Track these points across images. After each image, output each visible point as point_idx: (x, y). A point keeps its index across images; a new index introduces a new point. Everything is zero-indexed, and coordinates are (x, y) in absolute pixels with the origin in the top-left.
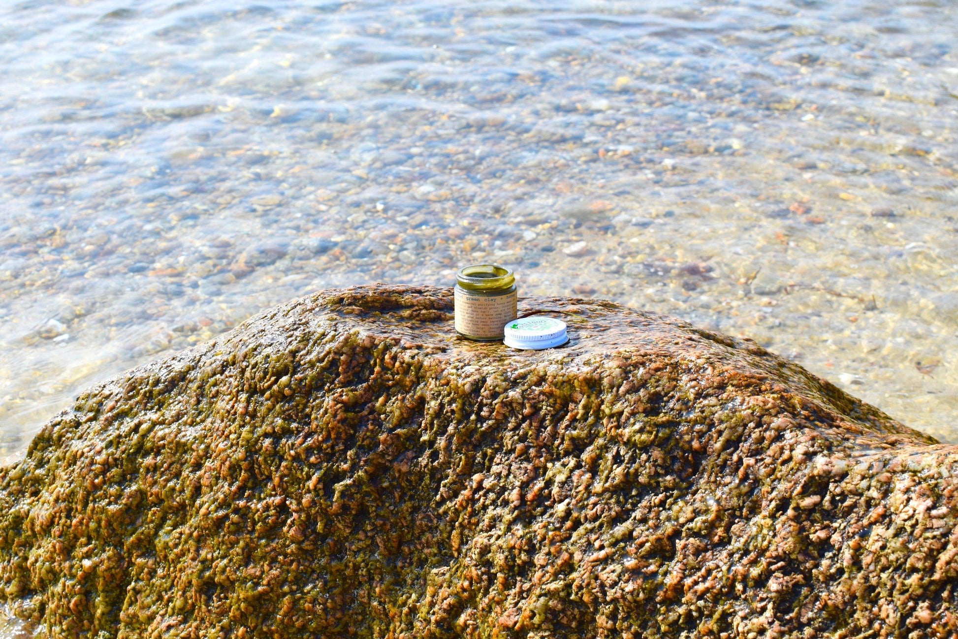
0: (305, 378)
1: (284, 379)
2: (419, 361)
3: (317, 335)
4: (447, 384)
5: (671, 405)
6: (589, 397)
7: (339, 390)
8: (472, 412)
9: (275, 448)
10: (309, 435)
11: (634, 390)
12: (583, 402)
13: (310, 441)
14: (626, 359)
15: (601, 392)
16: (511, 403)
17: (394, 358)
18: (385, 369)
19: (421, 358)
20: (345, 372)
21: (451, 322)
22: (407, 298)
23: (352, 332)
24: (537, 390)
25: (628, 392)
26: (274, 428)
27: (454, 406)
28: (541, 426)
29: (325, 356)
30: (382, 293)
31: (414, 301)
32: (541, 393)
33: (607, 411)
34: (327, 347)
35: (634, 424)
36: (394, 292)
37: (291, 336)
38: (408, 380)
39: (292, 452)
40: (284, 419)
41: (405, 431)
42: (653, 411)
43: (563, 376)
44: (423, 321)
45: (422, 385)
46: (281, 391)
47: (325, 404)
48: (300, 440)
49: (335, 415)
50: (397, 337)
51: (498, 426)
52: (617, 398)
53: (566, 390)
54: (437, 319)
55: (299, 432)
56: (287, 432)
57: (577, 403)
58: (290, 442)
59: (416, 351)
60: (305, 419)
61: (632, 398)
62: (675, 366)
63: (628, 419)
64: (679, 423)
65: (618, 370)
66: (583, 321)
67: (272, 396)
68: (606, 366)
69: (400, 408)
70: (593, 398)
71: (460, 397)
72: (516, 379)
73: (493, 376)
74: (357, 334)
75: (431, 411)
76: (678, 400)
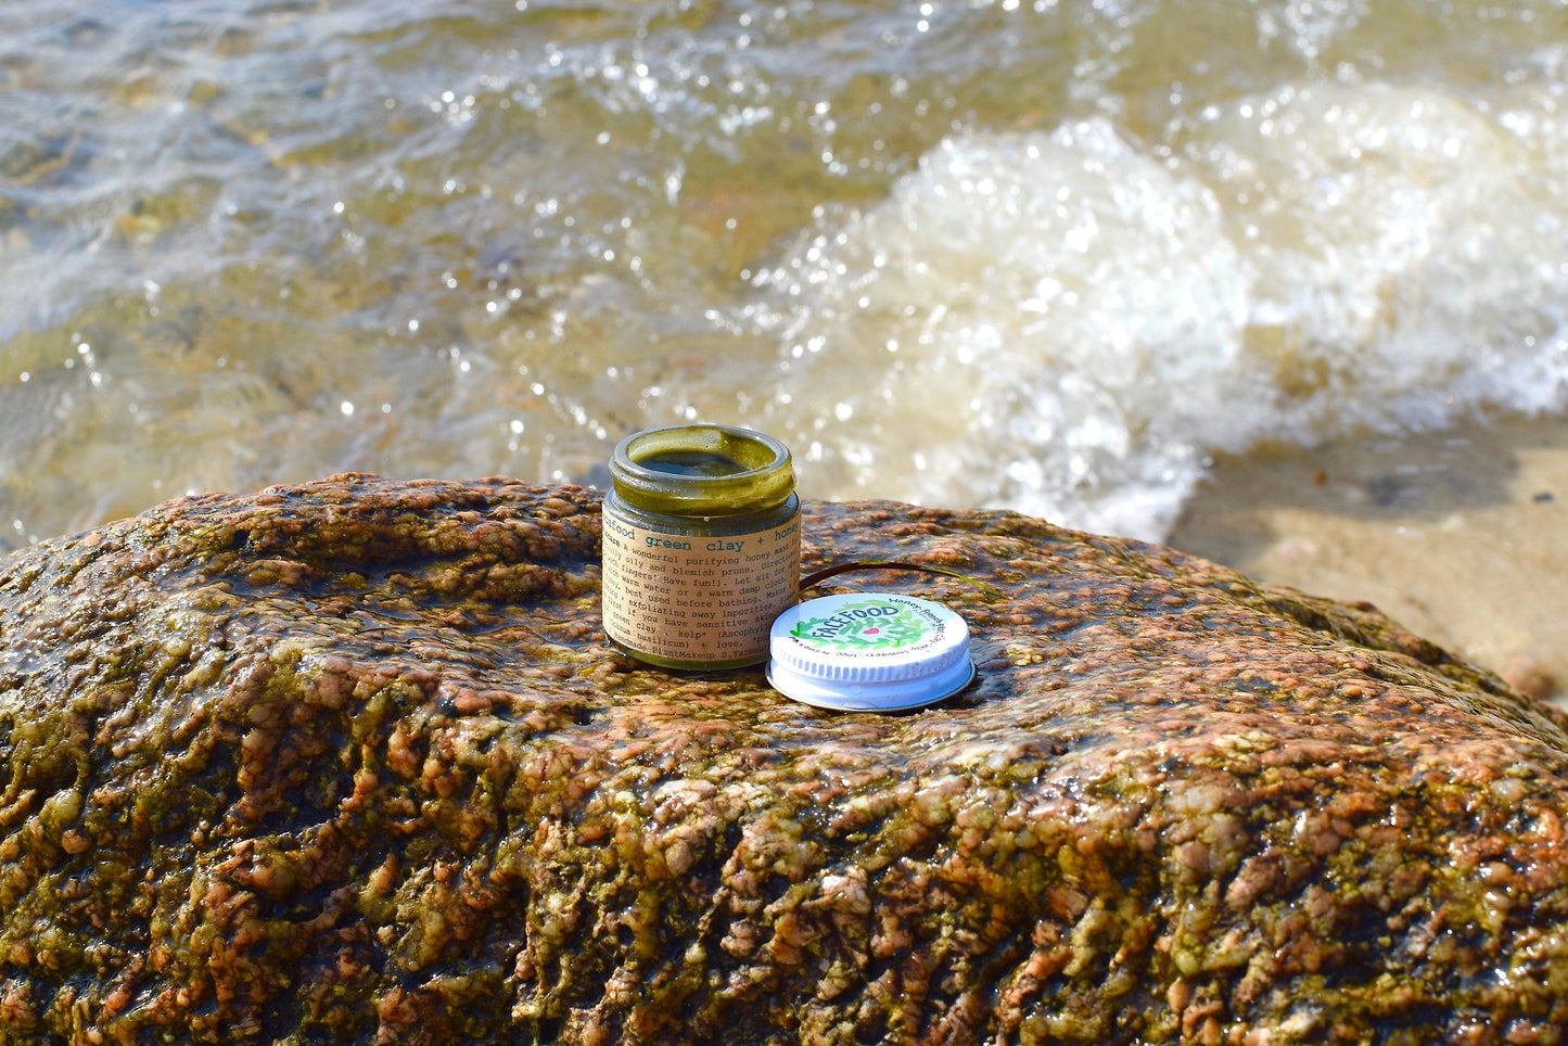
0: (128, 800)
1: (62, 800)
2: (503, 758)
3: (163, 661)
4: (605, 838)
5: (1416, 946)
6: (1111, 906)
7: (240, 845)
8: (692, 935)
9: (39, 1011)
10: (146, 979)
11: (1279, 890)
12: (1088, 922)
13: (148, 1003)
14: (1246, 776)
15: (1155, 889)
16: (828, 914)
17: (420, 745)
18: (388, 777)
19: (510, 747)
20: (257, 784)
21: (584, 603)
22: (444, 527)
23: (276, 653)
24: (921, 871)
25: (1260, 897)
26: (32, 951)
27: (626, 916)
28: (935, 992)
29: (192, 731)
30: (366, 513)
31: (468, 536)
32: (935, 881)
33: (1184, 960)
34: (197, 705)
35: (1286, 1012)
36: (402, 507)
37: (81, 658)
38: (467, 820)
39: (94, 1034)
40: (65, 926)
41: (458, 982)
42: (1352, 967)
43: (1018, 829)
44: (499, 601)
45: (514, 839)
46: (50, 837)
47: (194, 890)
48: (115, 997)
49: (227, 930)
50: (425, 670)
51: (782, 986)
52: (1221, 918)
53: (1027, 878)
54: (541, 596)
55: (112, 970)
56: (71, 967)
57: (1066, 923)
58: (83, 1000)
59: (493, 723)
60: (134, 930)
61: (1279, 919)
62: (1417, 802)
63: (1263, 991)
64: (1447, 1011)
65: (1221, 819)
66: (989, 598)
67: (23, 849)
68: (1177, 803)
69: (441, 909)
70: (1127, 910)
71: (651, 886)
72: (842, 831)
73: (763, 820)
74: (294, 660)
75: (549, 927)
76: (1441, 929)
